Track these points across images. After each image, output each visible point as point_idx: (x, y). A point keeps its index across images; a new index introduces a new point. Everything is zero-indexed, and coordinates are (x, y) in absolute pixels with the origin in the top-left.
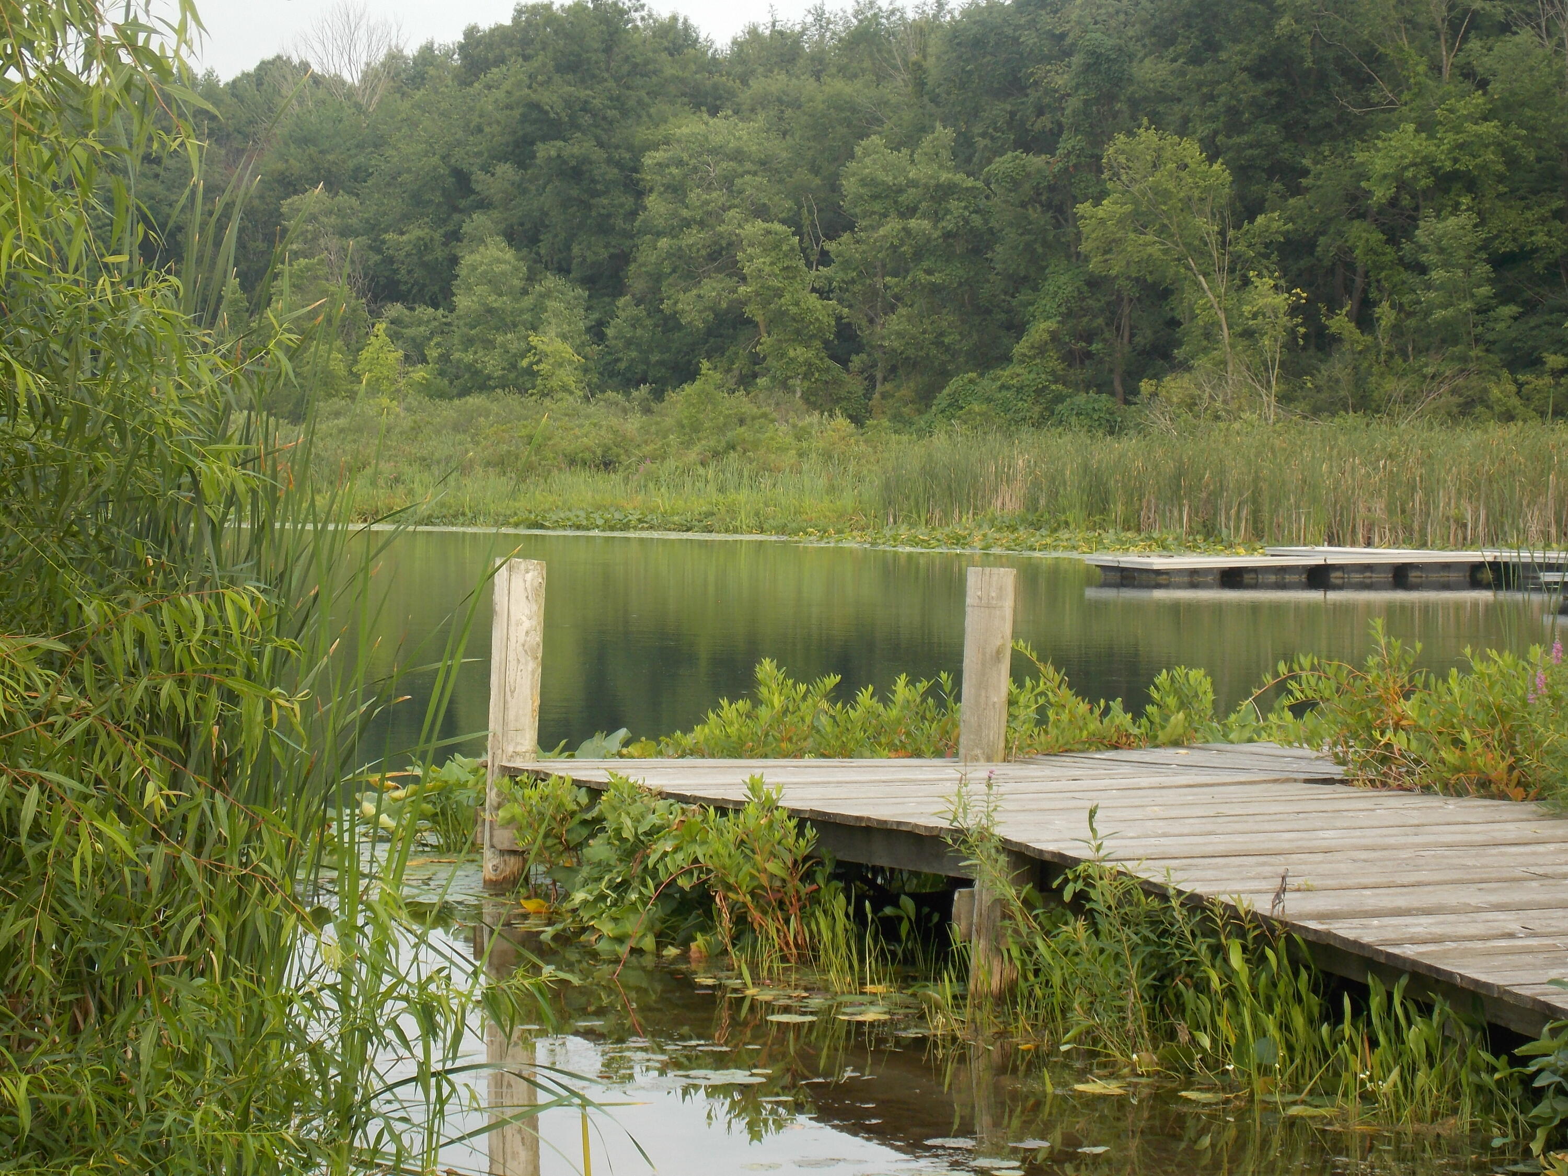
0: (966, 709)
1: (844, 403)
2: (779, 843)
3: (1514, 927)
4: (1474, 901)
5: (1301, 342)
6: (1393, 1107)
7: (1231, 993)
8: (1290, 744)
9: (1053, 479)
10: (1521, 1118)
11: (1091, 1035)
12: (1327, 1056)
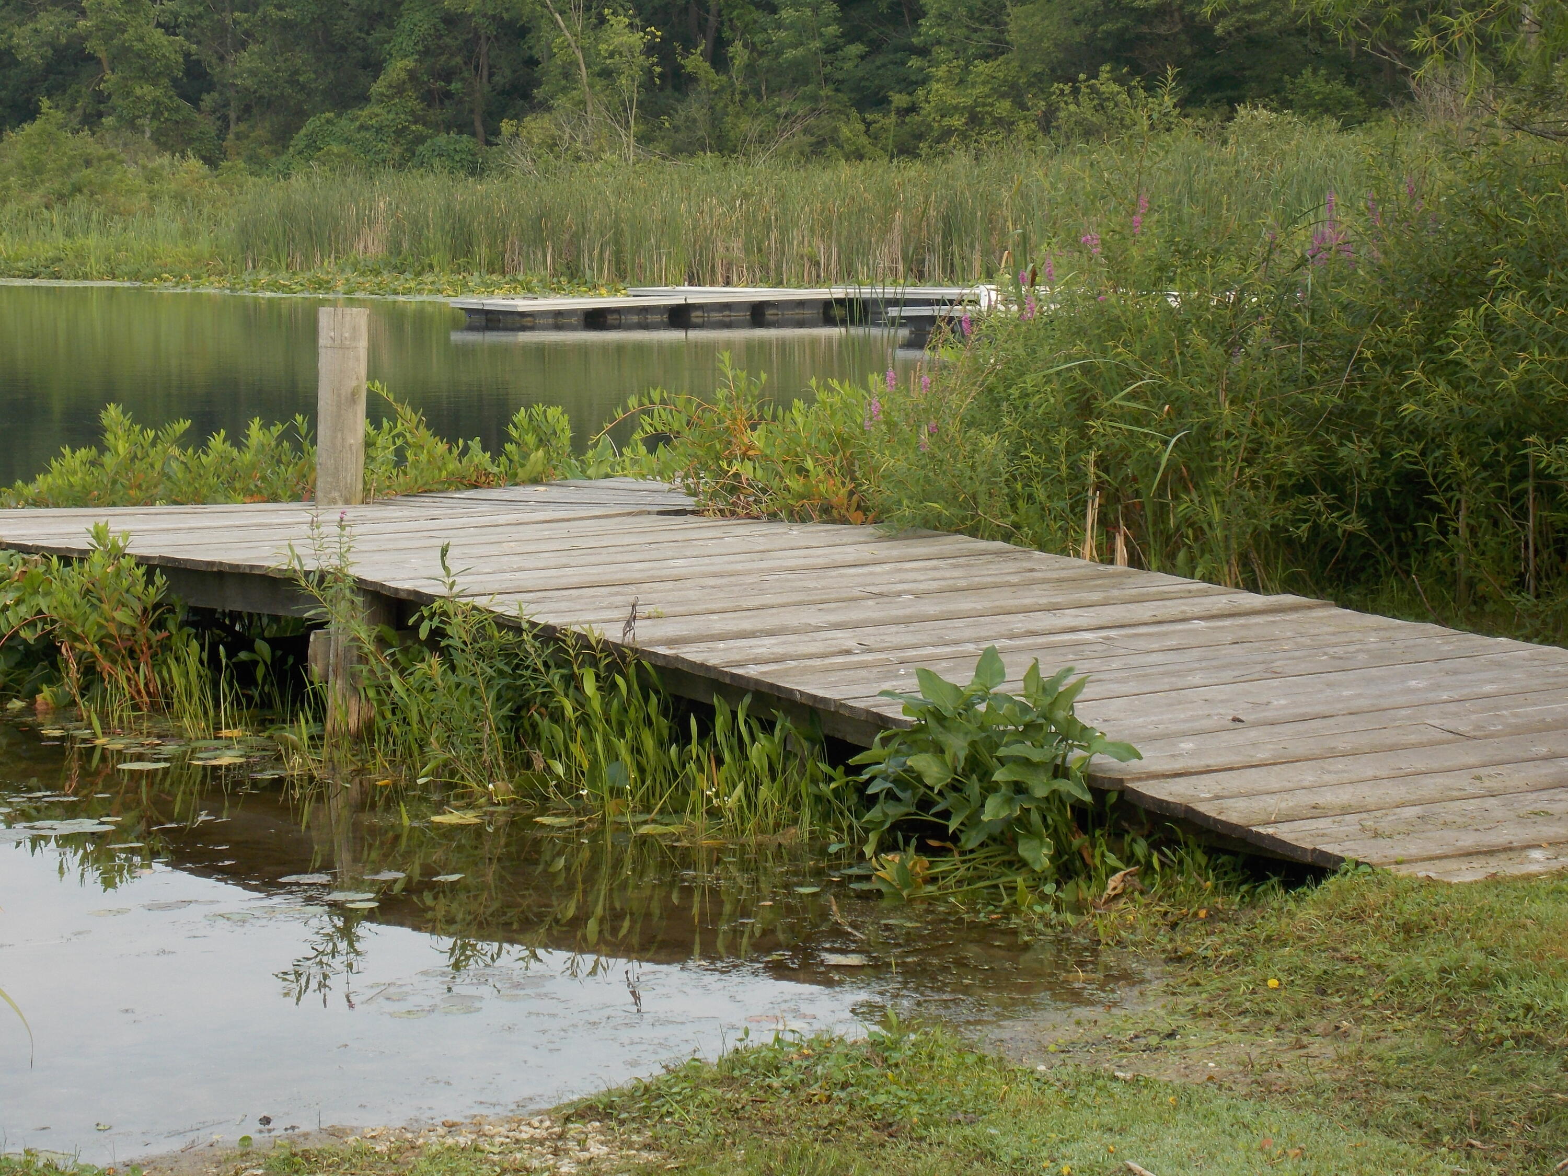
0: (322, 452)
1: (197, 144)
2: (128, 591)
3: (851, 644)
4: (813, 622)
5: (658, 81)
6: (737, 821)
7: (585, 721)
8: (644, 477)
9: (415, 222)
10: (855, 823)
11: (449, 768)
12: (676, 776)
